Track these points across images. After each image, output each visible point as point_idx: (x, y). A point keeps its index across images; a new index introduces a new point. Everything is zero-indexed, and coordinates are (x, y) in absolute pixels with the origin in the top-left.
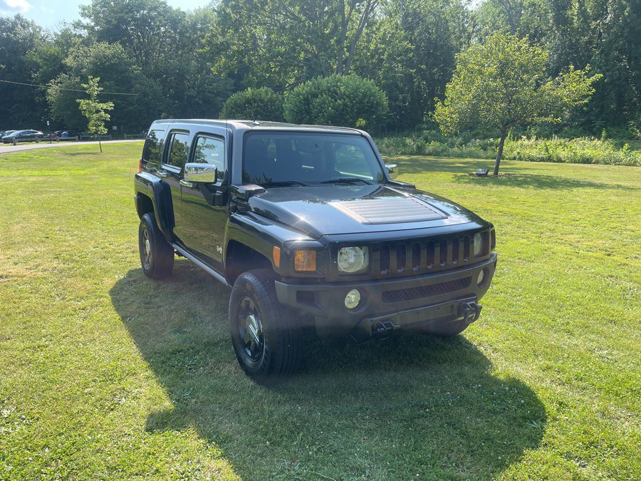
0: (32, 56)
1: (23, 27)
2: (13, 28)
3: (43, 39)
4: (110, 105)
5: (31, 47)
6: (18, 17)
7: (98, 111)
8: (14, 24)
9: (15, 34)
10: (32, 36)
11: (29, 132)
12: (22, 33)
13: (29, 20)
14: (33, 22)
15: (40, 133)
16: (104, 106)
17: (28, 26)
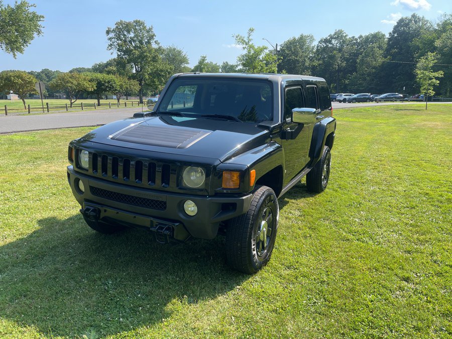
0: (417, 42)
1: (416, 22)
2: (408, 24)
3: (428, 29)
4: (440, 74)
5: (418, 36)
6: (414, 16)
7: (431, 79)
8: (410, 20)
9: (409, 28)
10: (420, 28)
11: (392, 95)
12: (413, 26)
13: (421, 16)
14: (423, 17)
15: (402, 96)
16: (436, 74)
17: (419, 21)
